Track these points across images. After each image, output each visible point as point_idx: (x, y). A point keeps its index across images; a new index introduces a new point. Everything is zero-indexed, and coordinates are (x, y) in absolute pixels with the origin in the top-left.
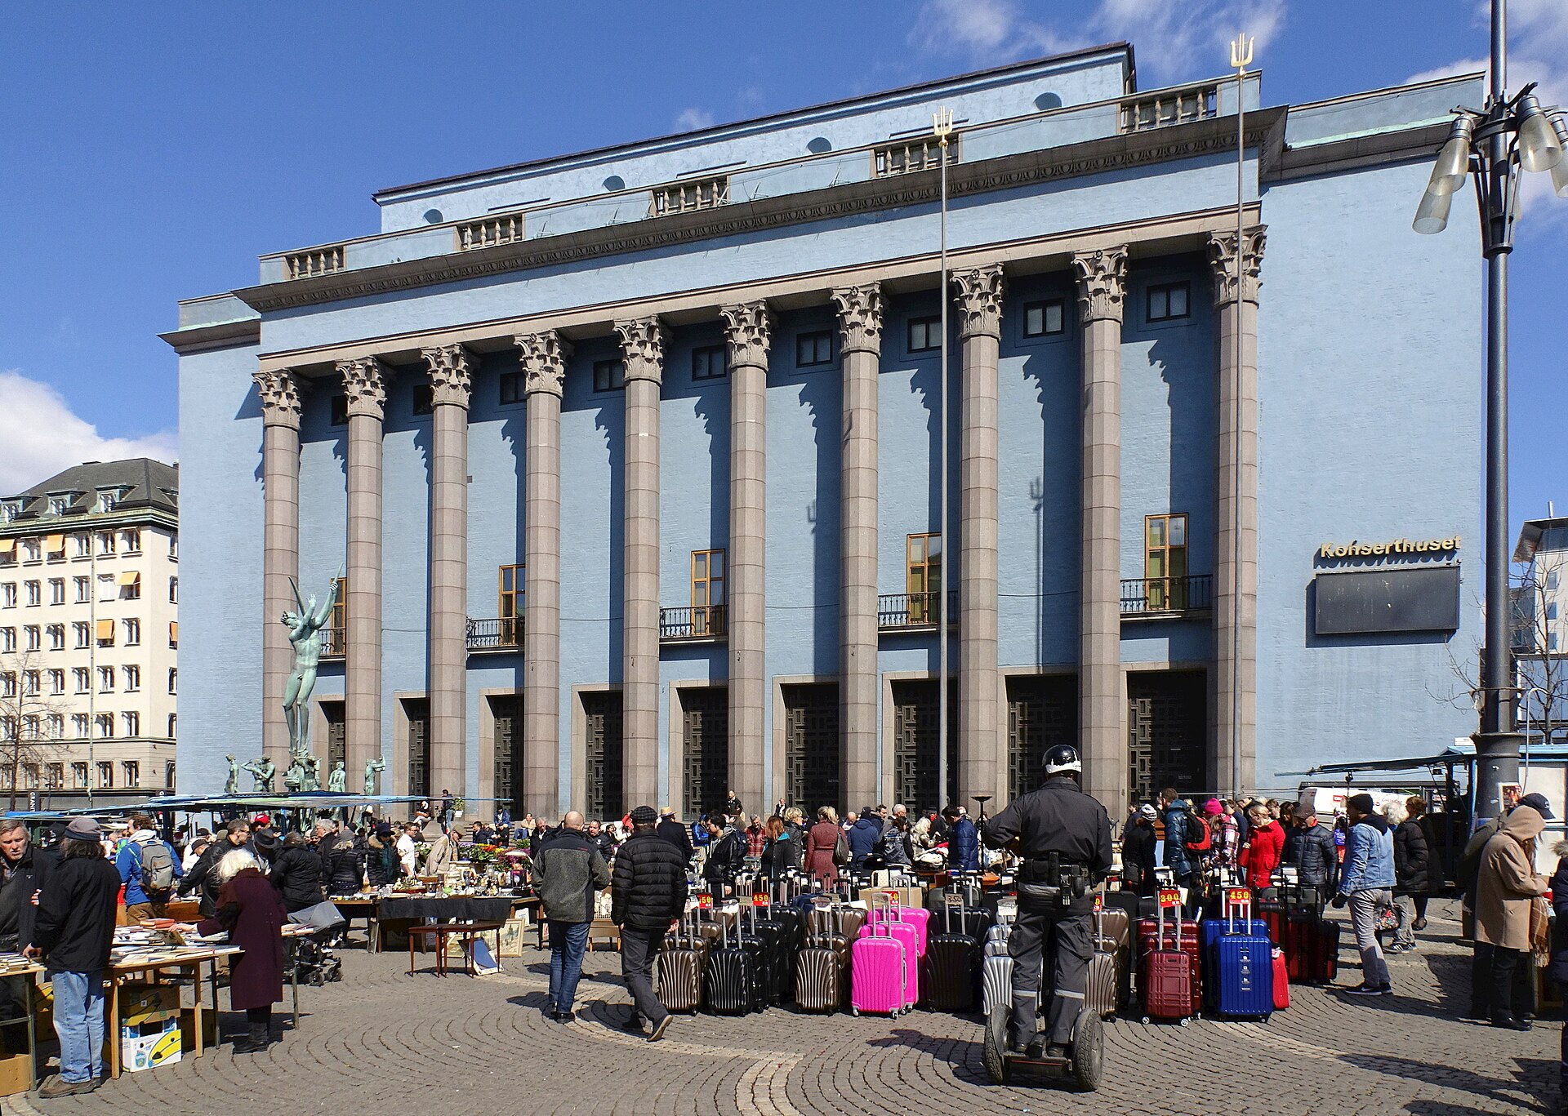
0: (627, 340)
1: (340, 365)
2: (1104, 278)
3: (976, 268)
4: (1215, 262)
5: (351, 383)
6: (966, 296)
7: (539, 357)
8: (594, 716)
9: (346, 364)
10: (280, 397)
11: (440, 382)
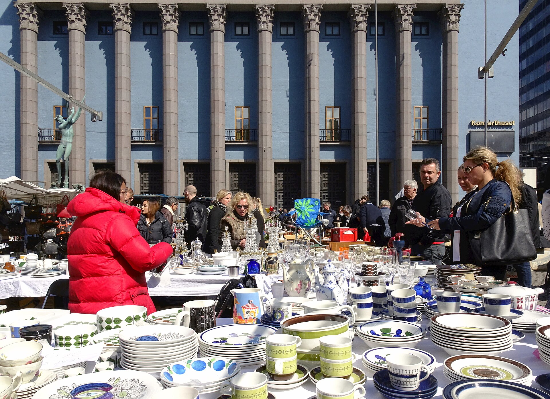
0: (212, 13)
1: (65, 5)
2: (408, 15)
3: (362, 4)
4: (446, 15)
5: (71, 14)
6: (357, 15)
7: (170, 15)
8: (188, 173)
9: (68, 5)
10: (30, 16)
11: (119, 20)
